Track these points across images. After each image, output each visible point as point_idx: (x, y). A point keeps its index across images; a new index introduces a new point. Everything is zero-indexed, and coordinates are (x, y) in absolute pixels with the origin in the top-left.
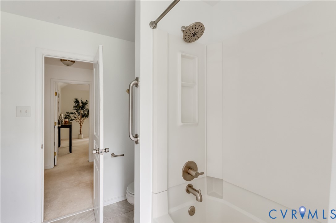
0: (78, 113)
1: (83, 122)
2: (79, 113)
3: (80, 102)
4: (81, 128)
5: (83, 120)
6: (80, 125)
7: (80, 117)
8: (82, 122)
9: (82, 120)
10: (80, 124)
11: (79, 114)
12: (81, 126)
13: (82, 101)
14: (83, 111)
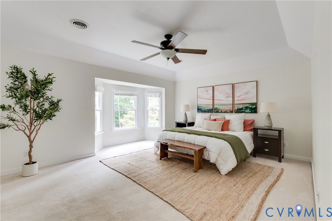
0: (21, 107)
1: (37, 131)
2: (25, 108)
3: (30, 77)
4: (31, 147)
5: (37, 127)
6: (30, 139)
7: (27, 118)
8: (34, 133)
9: (33, 127)
10: (29, 137)
11: (25, 110)
12: (31, 142)
13: (35, 75)
14: (39, 103)
